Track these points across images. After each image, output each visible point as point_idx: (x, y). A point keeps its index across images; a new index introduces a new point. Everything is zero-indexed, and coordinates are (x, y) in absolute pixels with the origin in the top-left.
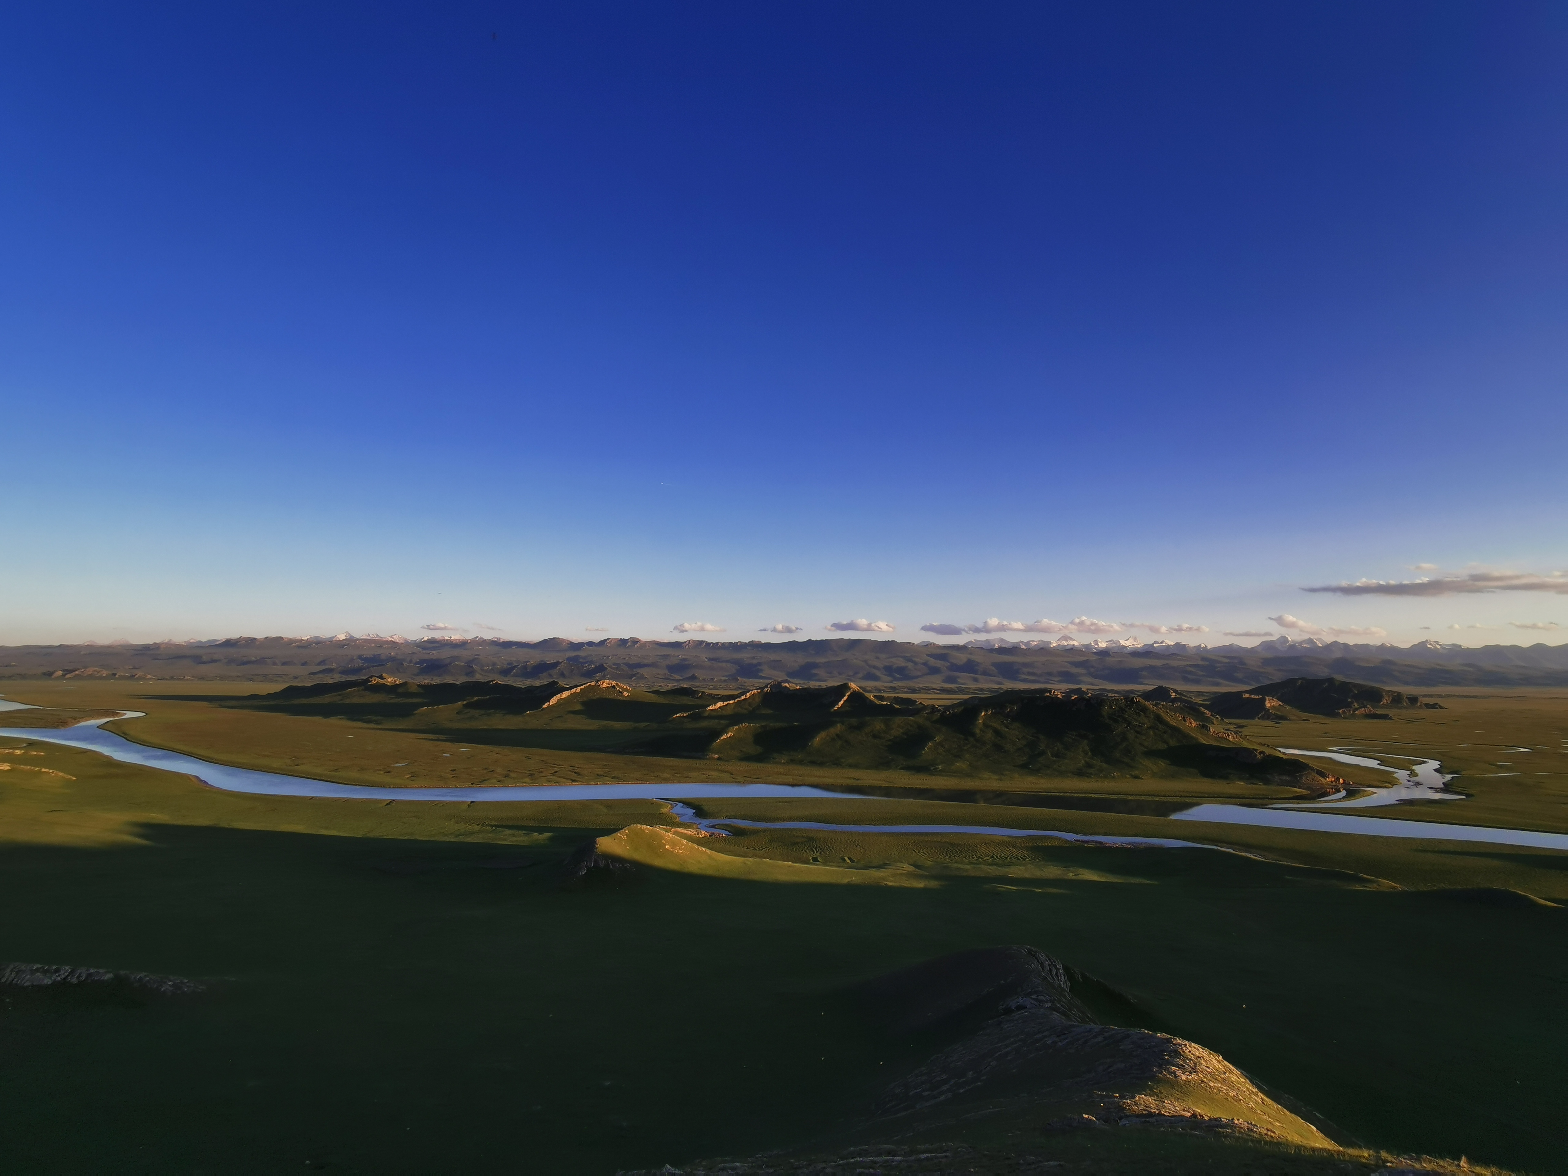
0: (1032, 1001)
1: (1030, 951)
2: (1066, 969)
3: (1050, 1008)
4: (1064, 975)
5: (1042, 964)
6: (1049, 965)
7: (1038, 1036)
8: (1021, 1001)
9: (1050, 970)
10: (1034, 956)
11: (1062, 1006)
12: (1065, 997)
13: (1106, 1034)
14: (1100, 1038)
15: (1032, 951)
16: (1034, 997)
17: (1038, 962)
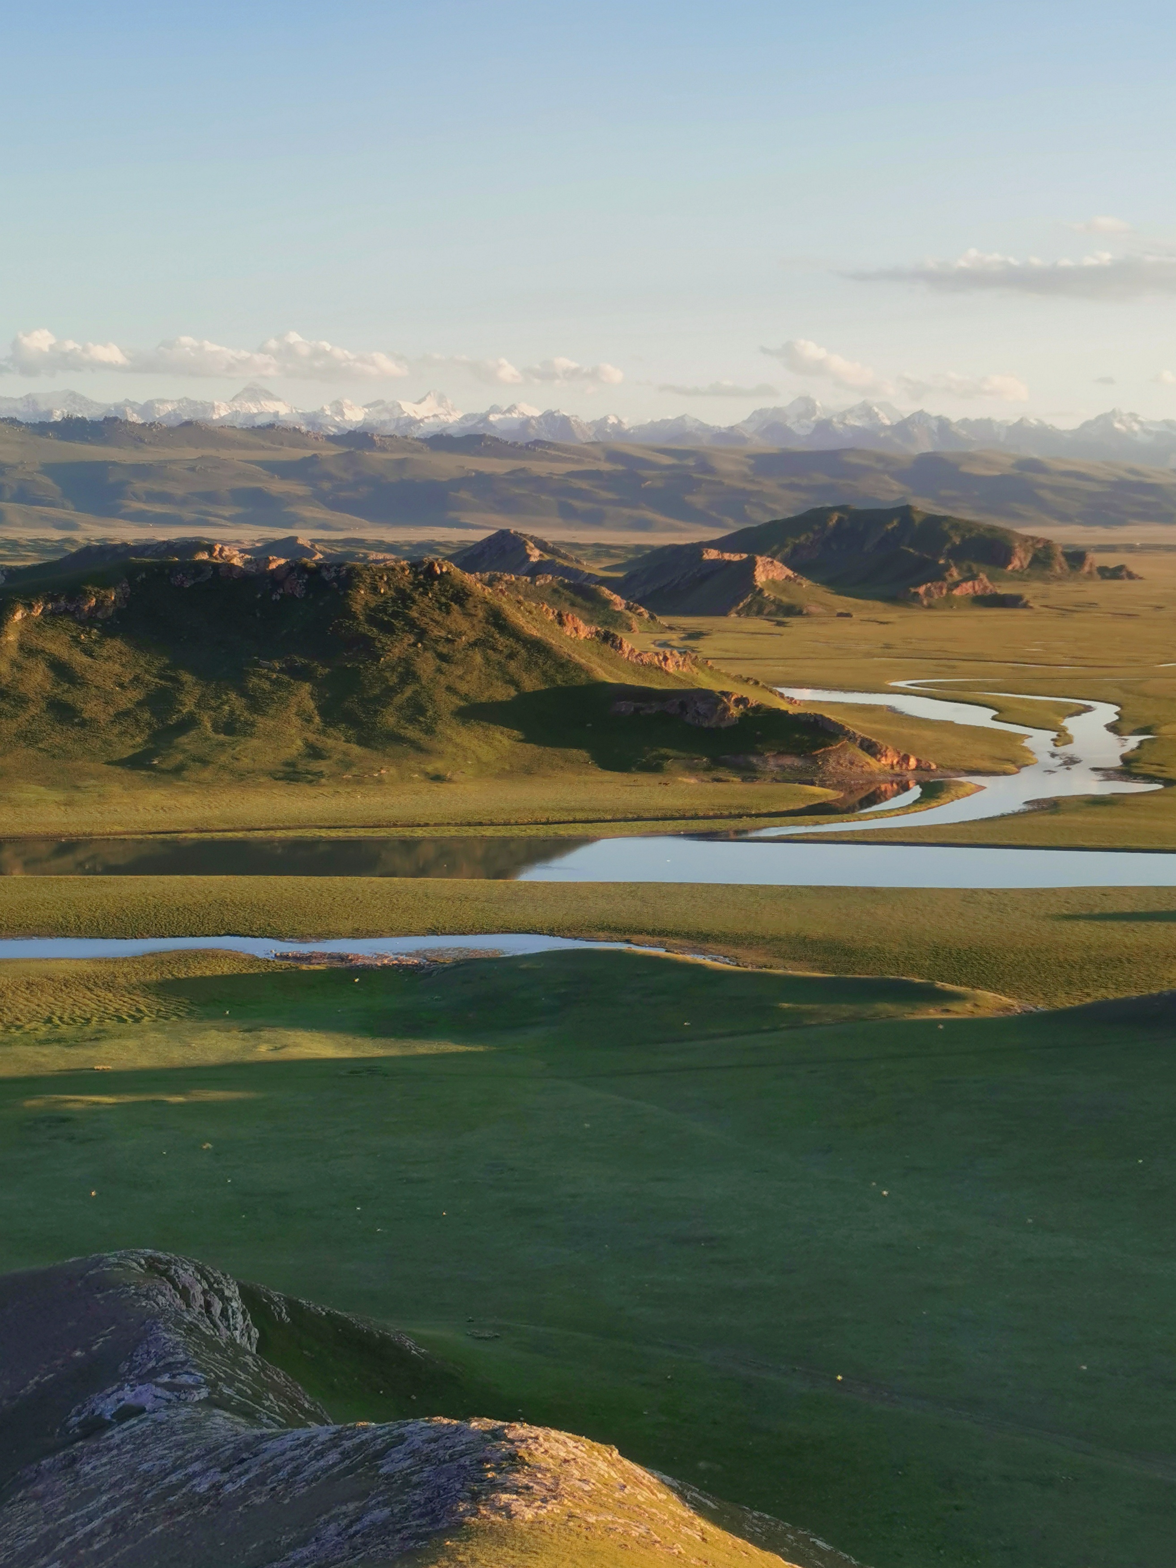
0: (159, 1392)
1: (152, 1265)
2: (249, 1296)
3: (209, 1402)
4: (244, 1313)
5: (185, 1294)
6: (204, 1292)
7: (173, 1478)
8: (128, 1395)
9: (208, 1305)
10: (164, 1273)
11: (239, 1392)
12: (244, 1367)
13: (347, 1444)
14: (333, 1457)
15: (160, 1261)
16: (166, 1379)
17: (175, 1287)
